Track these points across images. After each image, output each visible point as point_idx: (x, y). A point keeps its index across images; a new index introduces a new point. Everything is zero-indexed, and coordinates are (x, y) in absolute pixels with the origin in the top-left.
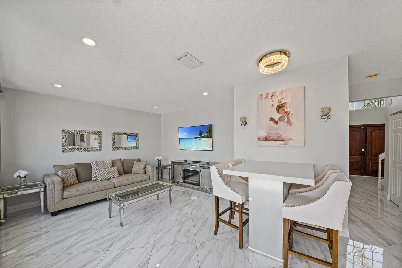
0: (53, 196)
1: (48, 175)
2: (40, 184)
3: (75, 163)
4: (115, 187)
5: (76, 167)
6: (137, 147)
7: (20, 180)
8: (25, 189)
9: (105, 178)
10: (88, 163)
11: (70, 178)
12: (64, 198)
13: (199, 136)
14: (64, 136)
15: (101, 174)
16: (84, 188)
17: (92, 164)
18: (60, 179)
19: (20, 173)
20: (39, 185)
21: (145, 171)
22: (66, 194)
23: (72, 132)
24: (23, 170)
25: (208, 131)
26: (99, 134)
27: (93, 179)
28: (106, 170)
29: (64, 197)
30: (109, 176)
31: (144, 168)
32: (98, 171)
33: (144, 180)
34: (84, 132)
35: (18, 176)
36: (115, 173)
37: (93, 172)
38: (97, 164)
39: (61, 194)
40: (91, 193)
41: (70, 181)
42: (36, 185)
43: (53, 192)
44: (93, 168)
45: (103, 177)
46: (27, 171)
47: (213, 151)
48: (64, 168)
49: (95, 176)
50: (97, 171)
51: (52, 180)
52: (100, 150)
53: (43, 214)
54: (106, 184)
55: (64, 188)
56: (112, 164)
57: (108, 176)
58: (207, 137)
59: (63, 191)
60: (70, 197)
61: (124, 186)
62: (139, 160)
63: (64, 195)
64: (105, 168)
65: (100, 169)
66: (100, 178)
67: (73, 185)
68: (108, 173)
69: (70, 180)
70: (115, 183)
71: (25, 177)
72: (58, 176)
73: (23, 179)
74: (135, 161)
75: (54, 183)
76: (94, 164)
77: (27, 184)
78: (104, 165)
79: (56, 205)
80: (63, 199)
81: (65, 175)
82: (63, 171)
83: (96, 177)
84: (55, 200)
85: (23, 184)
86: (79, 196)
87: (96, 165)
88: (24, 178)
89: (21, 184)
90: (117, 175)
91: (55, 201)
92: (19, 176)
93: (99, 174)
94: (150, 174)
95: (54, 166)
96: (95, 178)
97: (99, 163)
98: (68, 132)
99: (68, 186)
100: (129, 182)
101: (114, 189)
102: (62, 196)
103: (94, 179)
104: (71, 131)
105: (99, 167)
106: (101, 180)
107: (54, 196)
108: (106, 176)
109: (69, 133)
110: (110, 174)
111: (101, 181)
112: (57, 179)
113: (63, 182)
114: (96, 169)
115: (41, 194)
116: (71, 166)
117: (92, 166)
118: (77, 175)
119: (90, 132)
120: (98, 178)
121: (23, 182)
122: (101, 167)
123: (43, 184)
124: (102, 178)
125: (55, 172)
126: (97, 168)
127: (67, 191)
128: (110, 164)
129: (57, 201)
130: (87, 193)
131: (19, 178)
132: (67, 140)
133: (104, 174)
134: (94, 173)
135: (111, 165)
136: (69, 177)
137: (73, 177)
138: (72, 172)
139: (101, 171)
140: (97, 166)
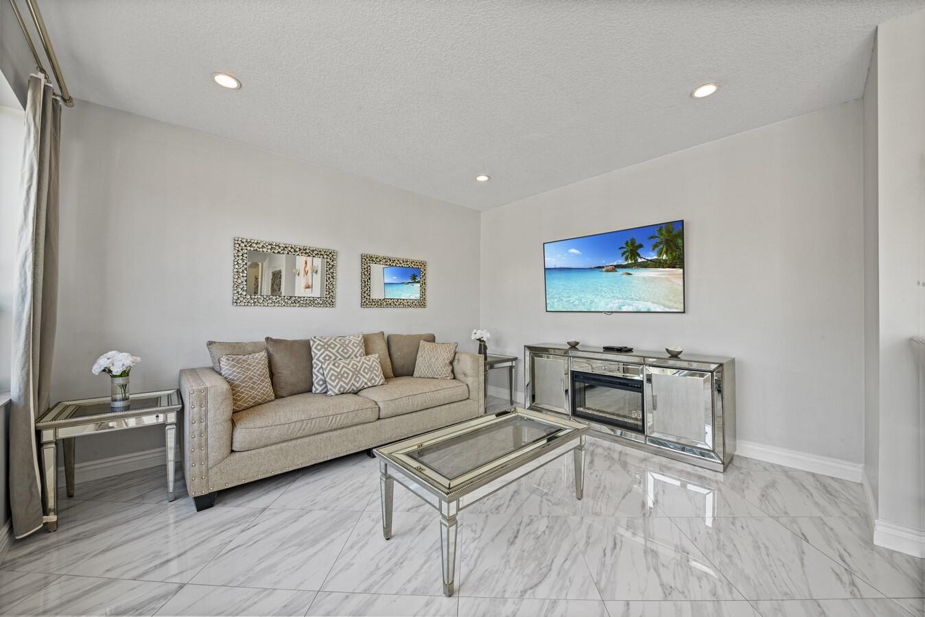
0: (203, 441)
1: (193, 372)
2: (169, 396)
3: (267, 339)
4: (379, 419)
5: (271, 349)
6: (421, 303)
7: (112, 382)
8: (126, 413)
9: (347, 388)
10: (301, 340)
11: (254, 383)
12: (234, 449)
13: (626, 259)
14: (238, 256)
15: (339, 373)
16: (295, 418)
17: (312, 343)
18: (225, 386)
19: (110, 360)
20: (164, 402)
21: (453, 371)
22: (242, 435)
23: (261, 246)
24: (121, 351)
25: (660, 243)
26: (329, 257)
27: (314, 389)
28: (351, 364)
29: (234, 445)
30: (360, 383)
31: (451, 363)
32: (331, 366)
33: (454, 399)
34: (292, 248)
35: (104, 370)
36: (375, 374)
37: (315, 366)
38: (326, 343)
39: (226, 437)
40: (314, 434)
41: (254, 393)
42: (155, 402)
43: (203, 427)
44: (316, 354)
45: (345, 383)
46: (132, 355)
47: (684, 312)
48: (237, 350)
49: (321, 380)
50: (326, 364)
51: (200, 387)
52: (332, 304)
53: (171, 497)
54: (357, 407)
55: (237, 414)
56: (365, 347)
57: (358, 382)
58: (657, 264)
59: (233, 423)
60: (255, 446)
61: (404, 416)
62: (431, 339)
63: (235, 439)
64: (346, 356)
65: (333, 357)
66: (334, 388)
67: (260, 404)
68: (356, 373)
69: (252, 388)
70: (381, 405)
71: (125, 374)
72: (221, 375)
73: (120, 381)
74: (422, 341)
75: (206, 396)
76: (319, 344)
77: (131, 396)
78: (345, 348)
79: (212, 472)
80: (232, 451)
81: (239, 373)
82: (233, 360)
83: (325, 382)
84: (207, 453)
85: (119, 396)
86: (279, 442)
87: (323, 347)
88: (121, 376)
89: (114, 396)
90: (379, 379)
91: (207, 458)
92: (107, 371)
93: (333, 375)
94: (470, 380)
95: (210, 343)
96: (321, 386)
97: (332, 341)
98: (250, 246)
99: (247, 408)
100: (418, 402)
101: (378, 422)
102: (229, 443)
103: (317, 388)
104: (256, 244)
105: (332, 353)
106: (337, 392)
107: (206, 440)
108: (353, 381)
109: (252, 249)
110: (362, 375)
111: (337, 395)
112: (216, 385)
113: (233, 395)
114: (324, 358)
115: (169, 432)
116: (255, 348)
117: (313, 349)
118: (272, 375)
119: (308, 251)
120: (329, 387)
121: (119, 390)
122: (337, 351)
123: (175, 399)
124: (341, 386)
125: (211, 365)
126: (327, 355)
127: (243, 426)
128: (358, 344)
129: (213, 456)
130: (304, 433)
131: (108, 376)
132: (246, 269)
133: (346, 375)
134: (318, 371)
135: (361, 347)
136: (251, 379)
137: (263, 381)
138: (258, 363)
139: (337, 365)
140: (326, 349)
